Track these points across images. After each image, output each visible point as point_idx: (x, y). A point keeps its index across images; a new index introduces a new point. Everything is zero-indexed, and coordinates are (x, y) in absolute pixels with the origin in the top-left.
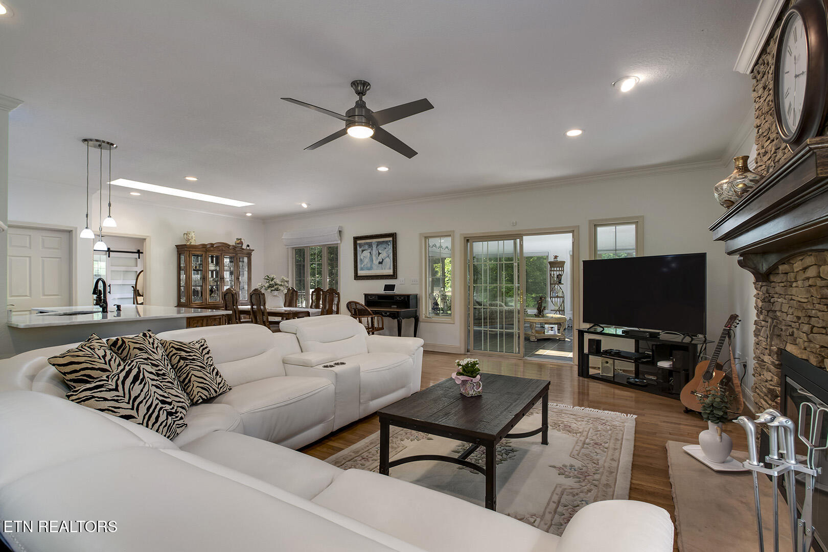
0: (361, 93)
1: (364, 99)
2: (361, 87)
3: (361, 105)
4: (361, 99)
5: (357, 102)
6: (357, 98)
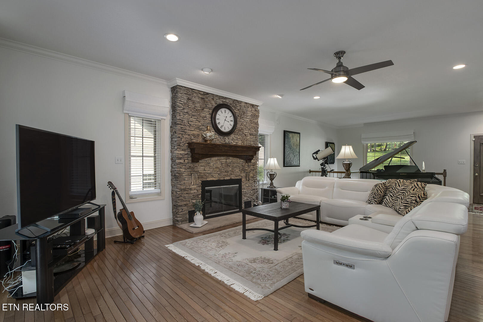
0: (339, 58)
1: (341, 60)
3: (340, 65)
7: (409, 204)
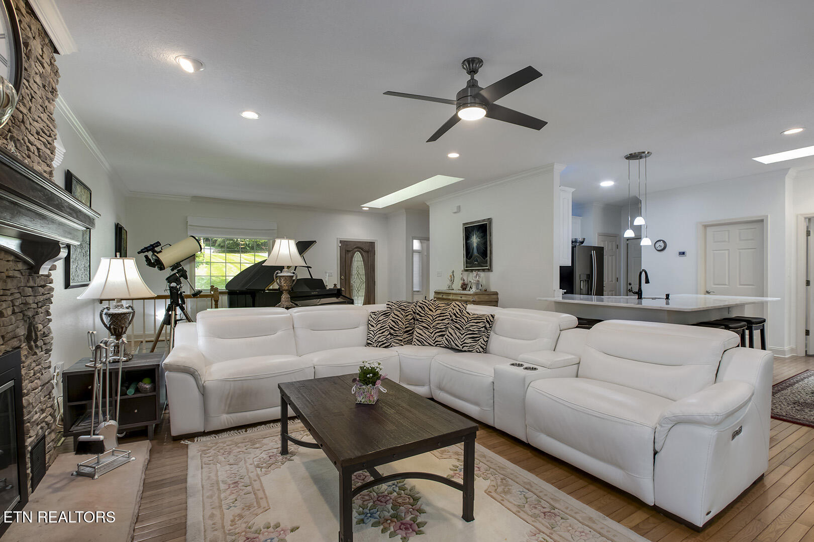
0: (472, 72)
1: (476, 77)
2: (473, 65)
3: (472, 84)
4: (472, 78)
5: (469, 82)
6: (469, 77)
7: (476, 334)
